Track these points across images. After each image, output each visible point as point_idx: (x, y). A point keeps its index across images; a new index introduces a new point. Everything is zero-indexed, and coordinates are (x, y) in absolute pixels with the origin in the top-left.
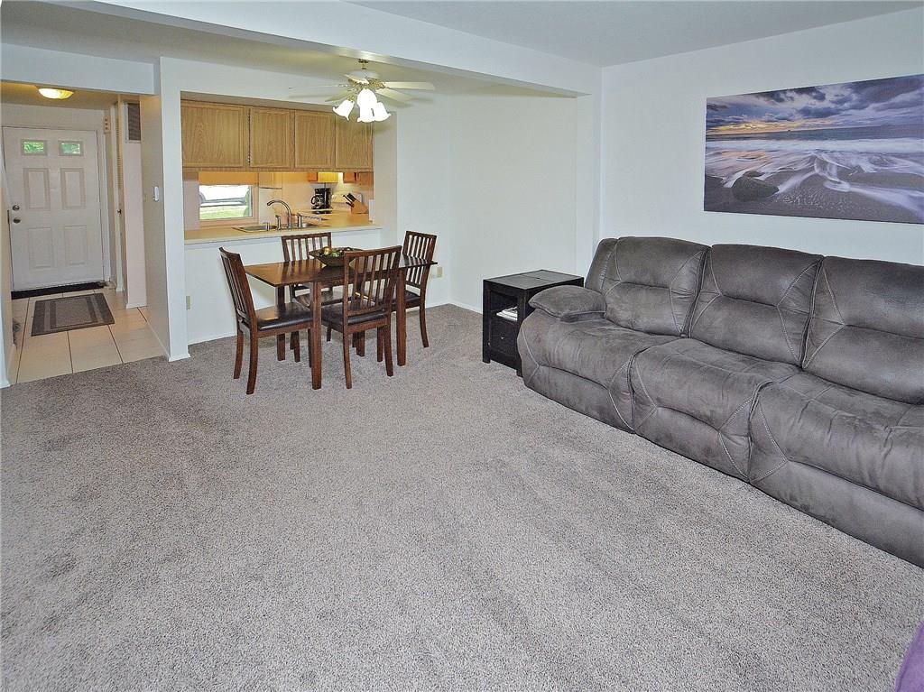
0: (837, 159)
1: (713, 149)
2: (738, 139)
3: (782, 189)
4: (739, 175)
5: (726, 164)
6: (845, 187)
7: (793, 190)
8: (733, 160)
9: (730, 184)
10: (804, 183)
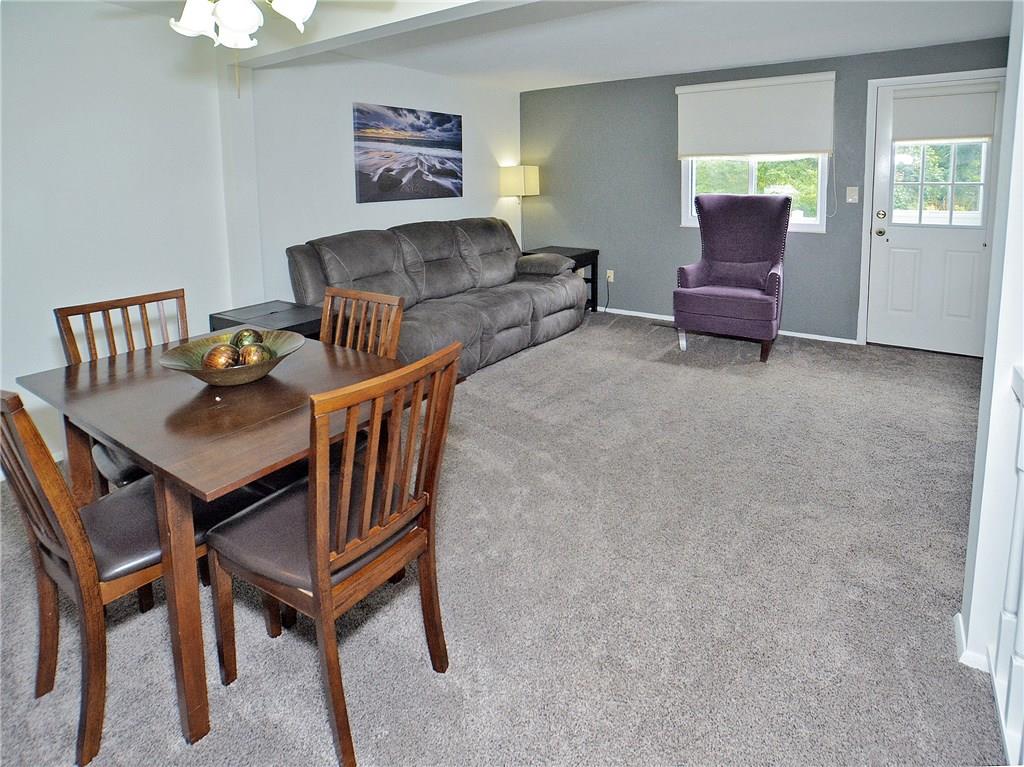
0: (427, 160)
1: (362, 148)
2: (378, 141)
3: (404, 180)
4: (380, 171)
5: (373, 162)
6: (431, 178)
7: (409, 181)
8: (375, 158)
9: (375, 179)
10: (414, 176)
